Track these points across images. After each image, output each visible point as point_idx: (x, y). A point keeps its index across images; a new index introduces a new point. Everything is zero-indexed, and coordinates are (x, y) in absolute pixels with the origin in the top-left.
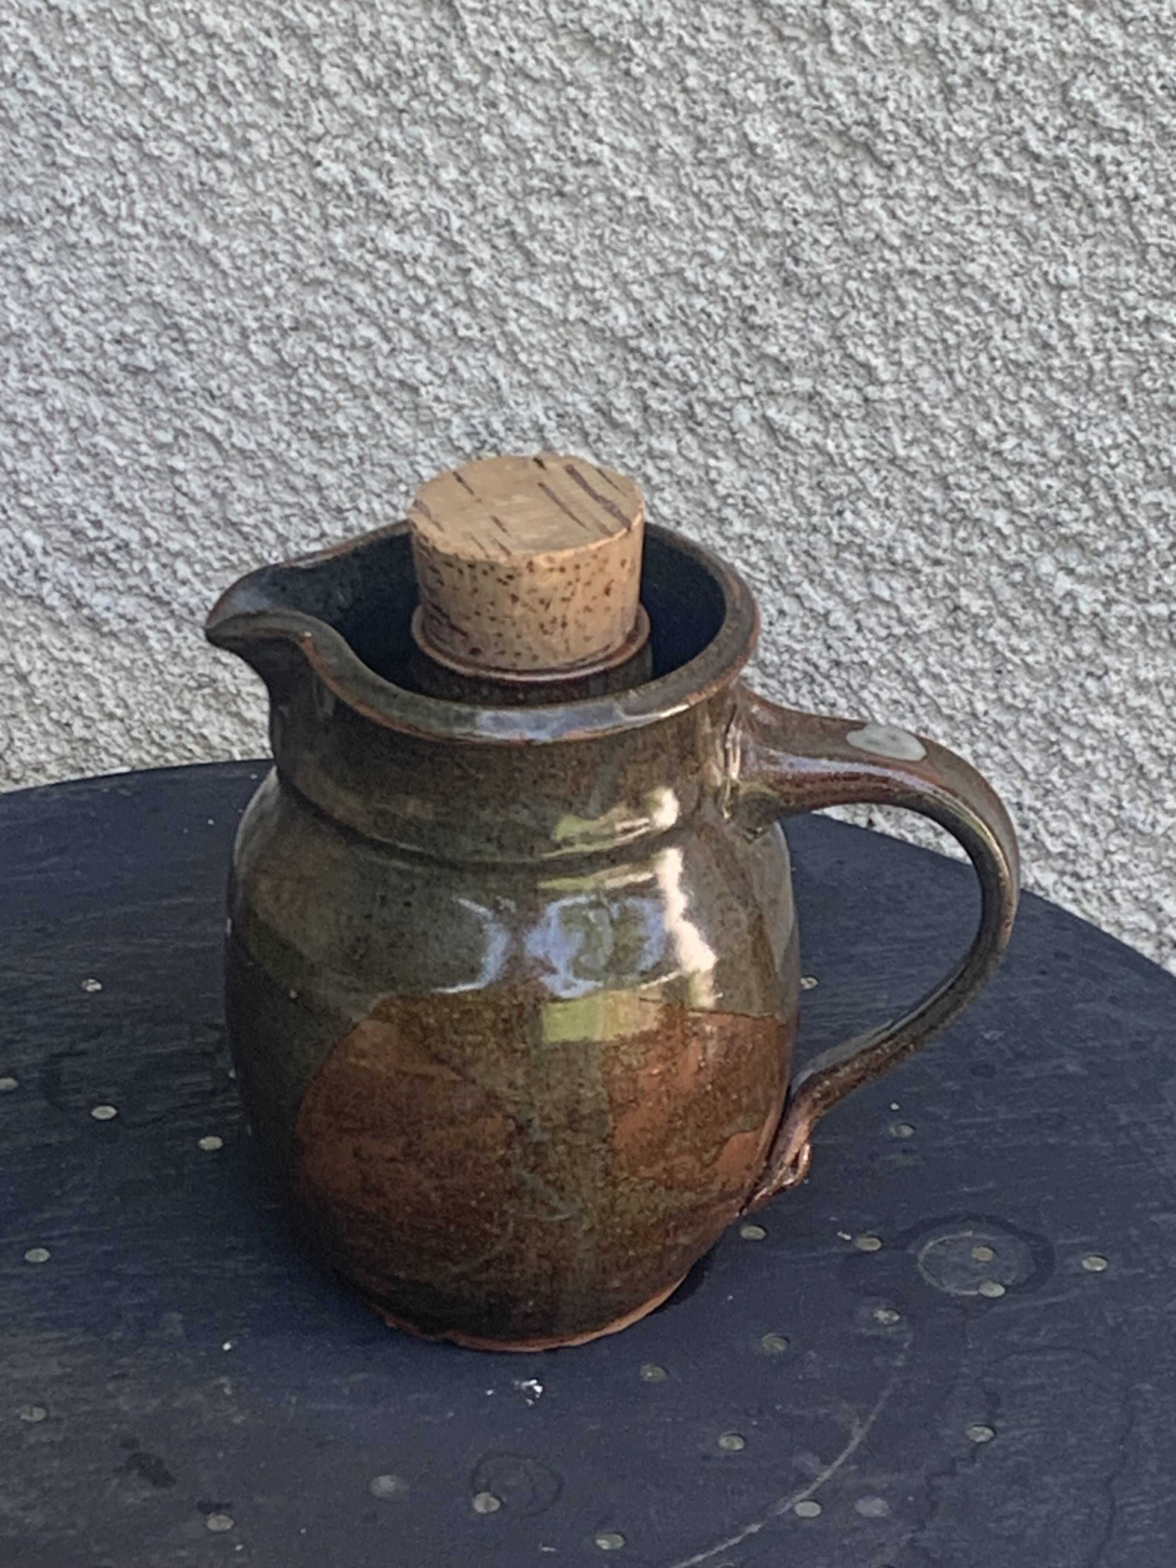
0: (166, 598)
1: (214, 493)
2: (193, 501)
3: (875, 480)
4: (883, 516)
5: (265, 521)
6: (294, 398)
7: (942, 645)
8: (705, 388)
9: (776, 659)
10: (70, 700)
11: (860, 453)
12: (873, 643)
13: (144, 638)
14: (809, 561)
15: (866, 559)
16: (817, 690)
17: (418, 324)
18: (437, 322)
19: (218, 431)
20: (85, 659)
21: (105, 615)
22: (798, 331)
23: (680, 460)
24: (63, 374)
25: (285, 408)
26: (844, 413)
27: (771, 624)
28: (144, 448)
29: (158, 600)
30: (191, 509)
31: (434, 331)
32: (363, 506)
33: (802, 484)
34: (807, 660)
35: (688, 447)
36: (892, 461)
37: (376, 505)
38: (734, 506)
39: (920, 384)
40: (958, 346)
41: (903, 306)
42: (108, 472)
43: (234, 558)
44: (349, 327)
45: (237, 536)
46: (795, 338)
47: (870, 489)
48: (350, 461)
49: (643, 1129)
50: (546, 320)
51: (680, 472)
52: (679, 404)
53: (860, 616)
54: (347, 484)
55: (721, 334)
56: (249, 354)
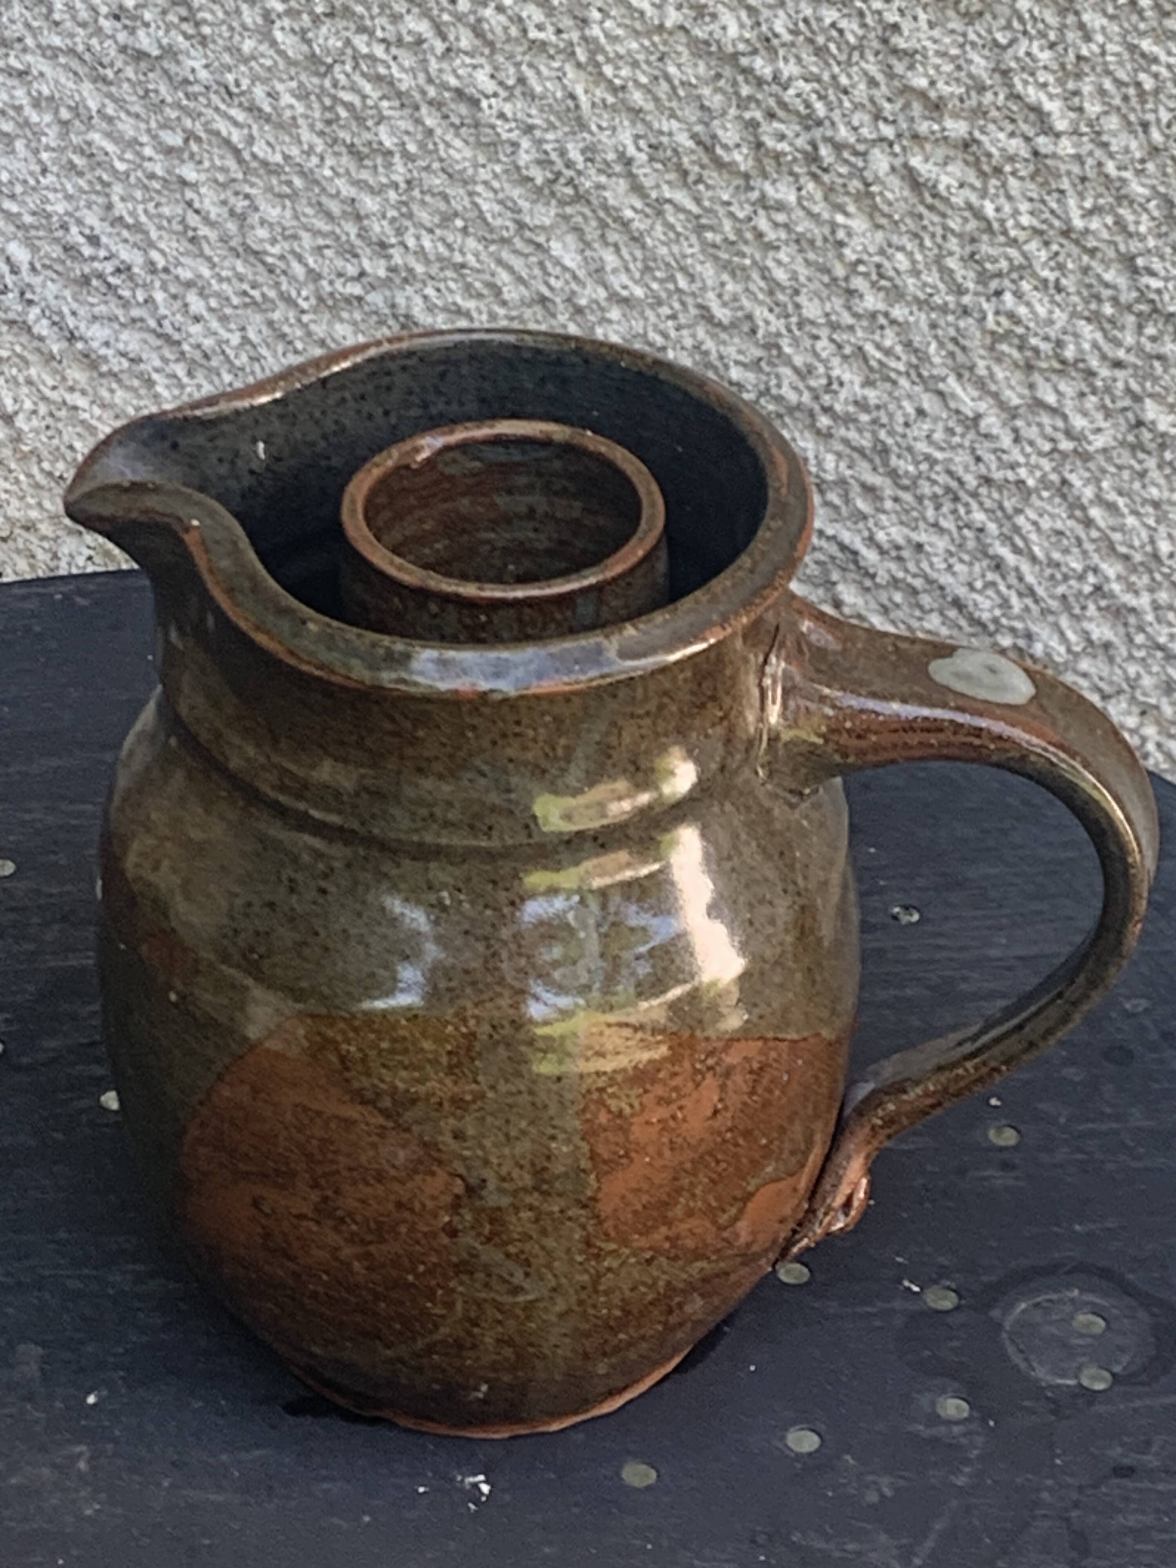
0: (176, 336)
1: (232, 213)
2: (207, 221)
3: (1043, 255)
4: (1053, 302)
5: (293, 252)
6: (328, 102)
7: (1120, 468)
8: (833, 124)
9: (911, 468)
10: (63, 449)
11: (1025, 220)
12: (1033, 459)
13: (150, 383)
14: (956, 349)
15: (1029, 354)
16: (962, 511)
17: (479, 20)
18: (502, 18)
19: (236, 137)
20: (81, 402)
21: (103, 351)
22: (953, 59)
23: (801, 213)
24: (51, 53)
25: (317, 115)
26: (1008, 168)
27: (907, 425)
28: (148, 151)
29: (167, 338)
30: (204, 231)
31: (499, 30)
32: (411, 242)
33: (951, 254)
34: (950, 473)
35: (811, 198)
36: (1066, 233)
37: (427, 244)
38: (866, 275)
39: (1105, 138)
40: (1157, 92)
41: (1088, 38)
42: (105, 177)
43: (256, 293)
44: (396, 18)
45: (260, 268)
46: (948, 68)
47: (1038, 269)
48: (396, 186)
49: (637, 1191)
50: (638, 25)
51: (799, 229)
52: (800, 142)
53: (1019, 423)
54: (392, 213)
55: (856, 57)
56: (274, 43)
